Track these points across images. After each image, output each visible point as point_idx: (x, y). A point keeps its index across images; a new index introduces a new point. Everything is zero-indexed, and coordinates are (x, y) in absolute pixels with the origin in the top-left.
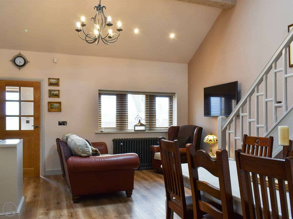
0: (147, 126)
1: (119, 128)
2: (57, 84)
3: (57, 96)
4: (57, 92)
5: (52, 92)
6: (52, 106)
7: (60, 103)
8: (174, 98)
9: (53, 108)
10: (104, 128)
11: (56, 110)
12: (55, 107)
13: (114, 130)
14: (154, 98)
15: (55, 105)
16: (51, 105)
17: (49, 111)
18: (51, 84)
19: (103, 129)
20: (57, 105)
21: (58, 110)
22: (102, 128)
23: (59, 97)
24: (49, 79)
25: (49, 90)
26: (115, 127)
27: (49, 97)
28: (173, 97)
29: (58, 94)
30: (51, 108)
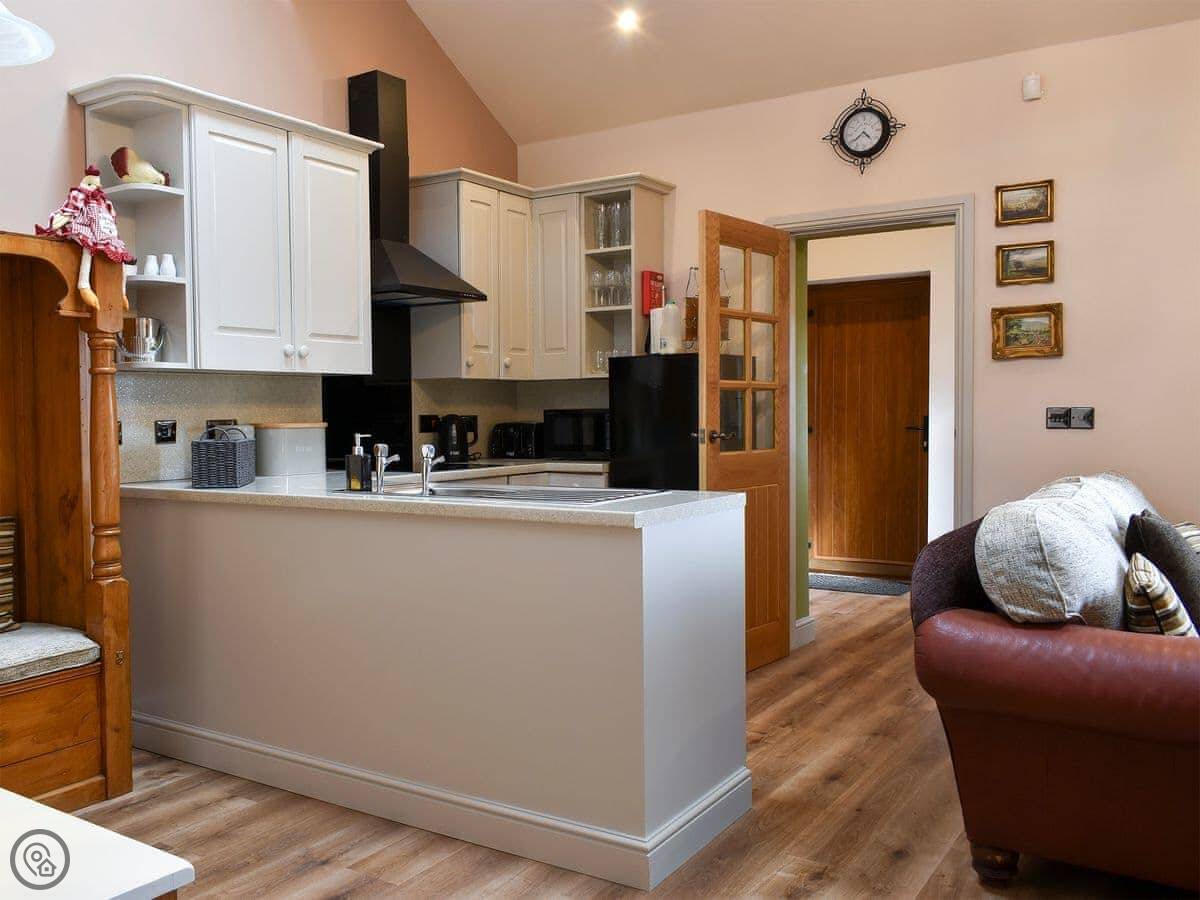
2: (1042, 213)
3: (1044, 274)
4: (1042, 254)
5: (1015, 257)
6: (1015, 331)
7: (1054, 311)
9: (1016, 338)
11: (1031, 350)
12: (1027, 334)
15: (1033, 323)
16: (1008, 326)
17: (998, 355)
18: (1008, 217)
20: (1041, 323)
21: (1047, 349)
23: (1051, 279)
24: (999, 189)
25: (999, 248)
27: (1000, 283)
29: (1044, 264)
30: (1008, 340)
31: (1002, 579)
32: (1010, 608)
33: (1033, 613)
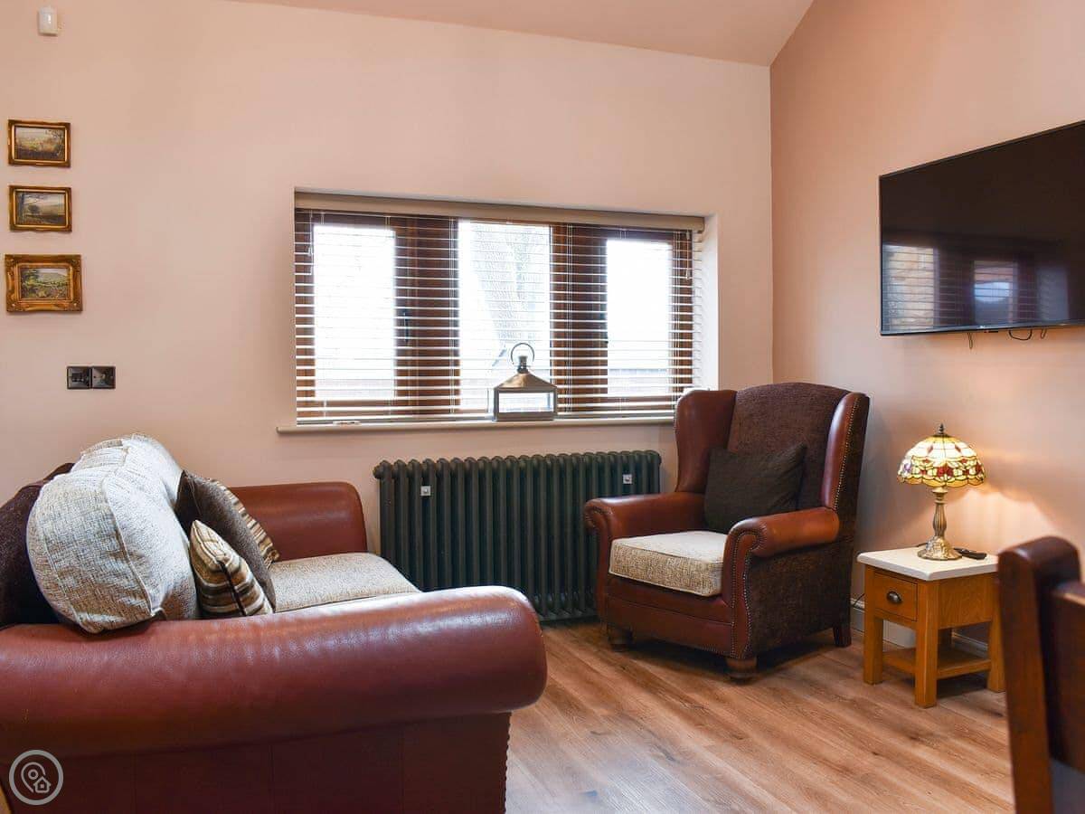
0: (561, 391)
1: (414, 403)
2: (57, 156)
3: (61, 222)
4: (59, 200)
5: (30, 200)
6: (31, 282)
7: (73, 262)
8: (700, 241)
9: (33, 290)
10: (331, 404)
11: (49, 304)
12: (44, 286)
13: (386, 413)
14: (595, 244)
15: (50, 275)
16: (24, 276)
17: (13, 308)
18: (21, 156)
19: (325, 409)
20: (59, 275)
21: (66, 304)
22: (321, 404)
23: (68, 229)
24: (11, 123)
25: (13, 189)
26: (392, 397)
27: (14, 228)
28: (696, 237)
29: (61, 211)
30: (24, 292)
31: (70, 581)
32: (81, 617)
33: (112, 618)
